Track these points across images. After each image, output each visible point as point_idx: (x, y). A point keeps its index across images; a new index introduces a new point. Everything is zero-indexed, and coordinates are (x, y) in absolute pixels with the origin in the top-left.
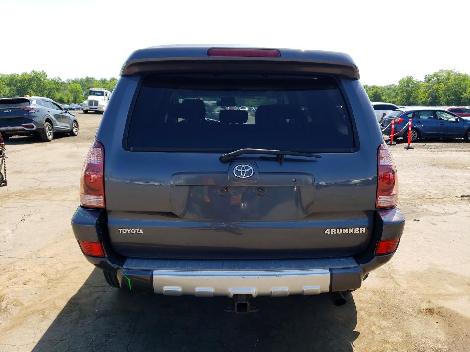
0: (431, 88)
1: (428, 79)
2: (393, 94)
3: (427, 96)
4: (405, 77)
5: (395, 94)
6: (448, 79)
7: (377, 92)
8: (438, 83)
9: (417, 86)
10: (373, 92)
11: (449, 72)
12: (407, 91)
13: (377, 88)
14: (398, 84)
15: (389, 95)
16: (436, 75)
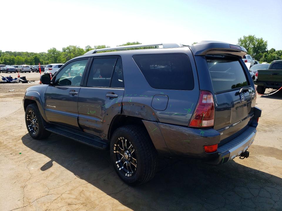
0: (67, 55)
1: (64, 50)
2: (46, 58)
3: (65, 59)
4: (52, 48)
5: (47, 58)
6: (74, 50)
7: (36, 57)
8: (70, 52)
9: (59, 54)
10: (34, 57)
11: (75, 47)
12: (54, 56)
13: (35, 54)
14: (48, 52)
15: (44, 59)
16: (68, 48)
